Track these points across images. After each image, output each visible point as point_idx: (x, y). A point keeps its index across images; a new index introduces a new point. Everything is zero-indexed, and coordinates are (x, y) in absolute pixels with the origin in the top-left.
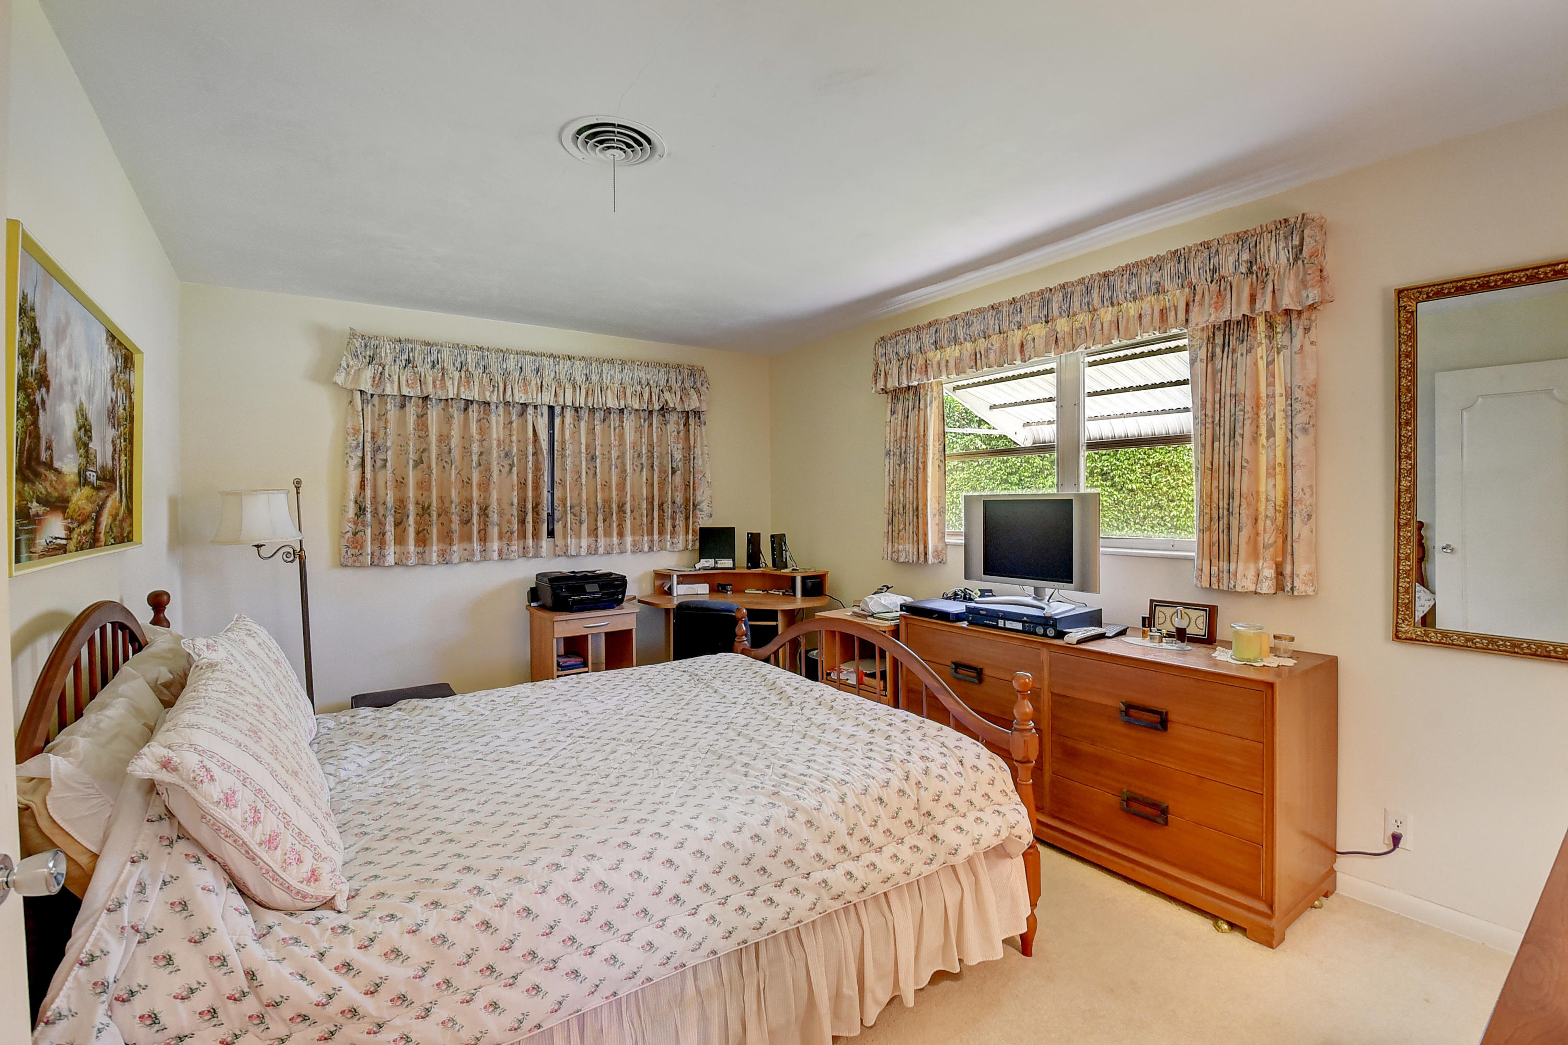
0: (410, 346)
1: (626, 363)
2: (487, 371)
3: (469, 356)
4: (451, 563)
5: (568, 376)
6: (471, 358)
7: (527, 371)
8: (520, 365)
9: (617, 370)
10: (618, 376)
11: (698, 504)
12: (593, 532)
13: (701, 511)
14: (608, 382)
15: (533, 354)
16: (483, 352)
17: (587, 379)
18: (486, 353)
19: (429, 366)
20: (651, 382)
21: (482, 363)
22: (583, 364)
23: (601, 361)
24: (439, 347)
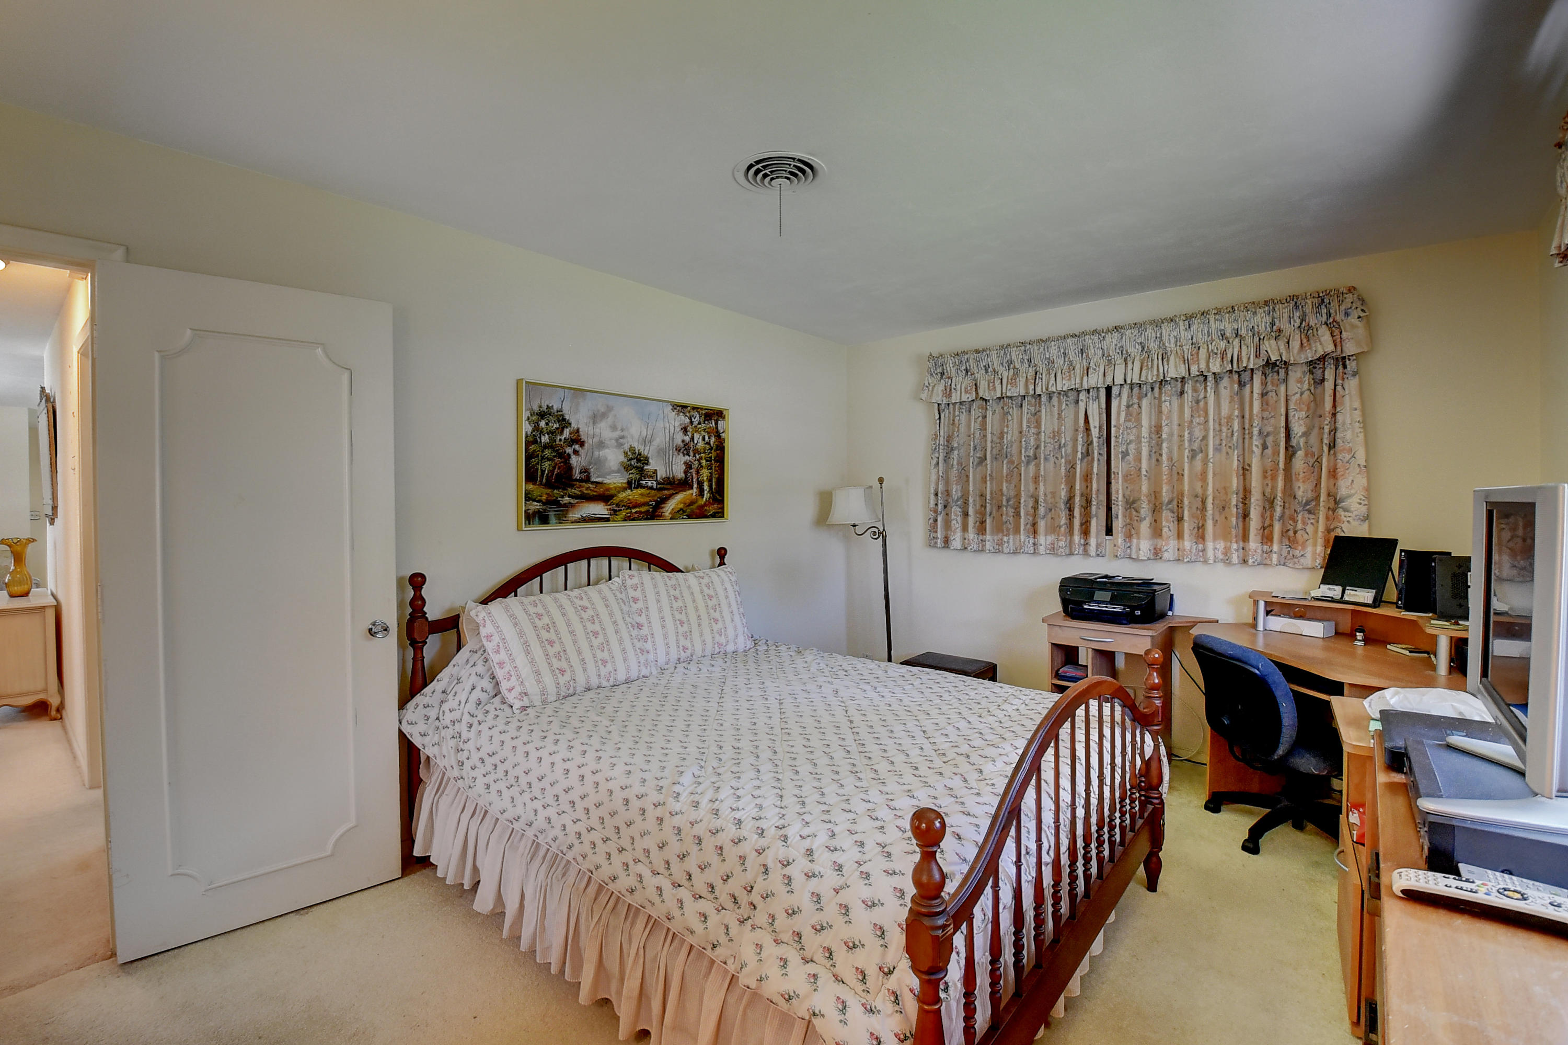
0: (966, 356)
1: (1191, 317)
2: (1033, 364)
3: (1013, 354)
4: (1002, 552)
5: (1118, 351)
6: (1015, 354)
7: (1071, 355)
8: (1062, 351)
9: (1182, 328)
10: (1185, 335)
11: (1342, 500)
12: (1157, 532)
13: (1346, 510)
14: (1173, 345)
15: (1073, 336)
16: (1025, 346)
17: (1143, 348)
18: (1028, 347)
19: (983, 372)
20: (1243, 332)
21: (1026, 358)
22: (1135, 332)
23: (1157, 323)
24: (988, 352)
